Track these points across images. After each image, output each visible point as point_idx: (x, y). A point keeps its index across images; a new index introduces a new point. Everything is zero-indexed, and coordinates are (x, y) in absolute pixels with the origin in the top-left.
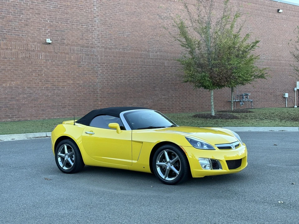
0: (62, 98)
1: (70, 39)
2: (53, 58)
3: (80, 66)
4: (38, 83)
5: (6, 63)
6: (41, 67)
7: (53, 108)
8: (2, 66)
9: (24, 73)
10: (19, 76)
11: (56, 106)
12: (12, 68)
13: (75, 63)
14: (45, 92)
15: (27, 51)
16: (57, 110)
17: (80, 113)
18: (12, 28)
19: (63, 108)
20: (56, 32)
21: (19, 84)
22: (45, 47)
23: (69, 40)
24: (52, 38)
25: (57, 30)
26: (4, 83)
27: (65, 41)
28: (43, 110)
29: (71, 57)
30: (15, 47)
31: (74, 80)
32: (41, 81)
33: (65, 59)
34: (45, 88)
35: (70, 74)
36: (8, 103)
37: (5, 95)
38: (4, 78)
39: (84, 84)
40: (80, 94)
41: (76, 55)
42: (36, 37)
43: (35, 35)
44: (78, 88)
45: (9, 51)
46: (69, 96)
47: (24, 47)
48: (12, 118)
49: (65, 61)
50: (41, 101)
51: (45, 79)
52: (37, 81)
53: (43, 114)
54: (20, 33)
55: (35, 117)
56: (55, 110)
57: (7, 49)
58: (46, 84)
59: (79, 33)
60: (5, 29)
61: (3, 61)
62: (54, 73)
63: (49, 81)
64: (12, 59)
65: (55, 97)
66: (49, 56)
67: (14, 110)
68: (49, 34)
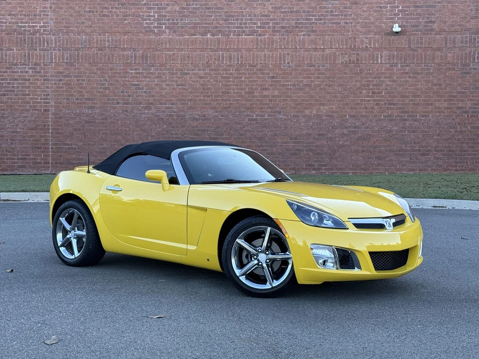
0: (420, 136)
1: (447, 20)
2: (406, 60)
3: (467, 73)
4: (373, 108)
5: (312, 74)
6: (379, 78)
7: (401, 155)
8: (306, 80)
9: (345, 90)
10: (335, 96)
11: (406, 151)
12: (324, 82)
13: (456, 67)
14: (385, 125)
15: (353, 50)
16: (408, 159)
17: (462, 166)
18: (326, 12)
19: (423, 155)
20: (416, 10)
21: (335, 110)
22: (389, 40)
23: (445, 22)
24: (406, 23)
25: (418, 7)
26: (306, 108)
27: (435, 26)
28: (379, 158)
29: (446, 56)
30: (331, 45)
31: (450, 100)
32: (377, 104)
33: (433, 59)
34: (386, 117)
35: (443, 89)
36: (313, 143)
37: (308, 129)
38: (308, 101)
39: (475, 108)
40: (464, 129)
41: (459, 51)
42: (372, 23)
43: (371, 19)
44: (459, 116)
45: (319, 53)
46: (438, 132)
47: (347, 44)
48: (318, 169)
49: (433, 65)
50: (377, 140)
51: (387, 101)
52: (371, 104)
53: (379, 165)
54: (342, 19)
55: (362, 169)
56: (404, 159)
57: (315, 50)
58: (388, 109)
59: (469, 6)
60: (313, 16)
61: (308, 70)
62: (407, 89)
63: (395, 104)
64: (324, 66)
65: (406, 135)
66: (397, 56)
67: (324, 156)
68: (400, 16)
